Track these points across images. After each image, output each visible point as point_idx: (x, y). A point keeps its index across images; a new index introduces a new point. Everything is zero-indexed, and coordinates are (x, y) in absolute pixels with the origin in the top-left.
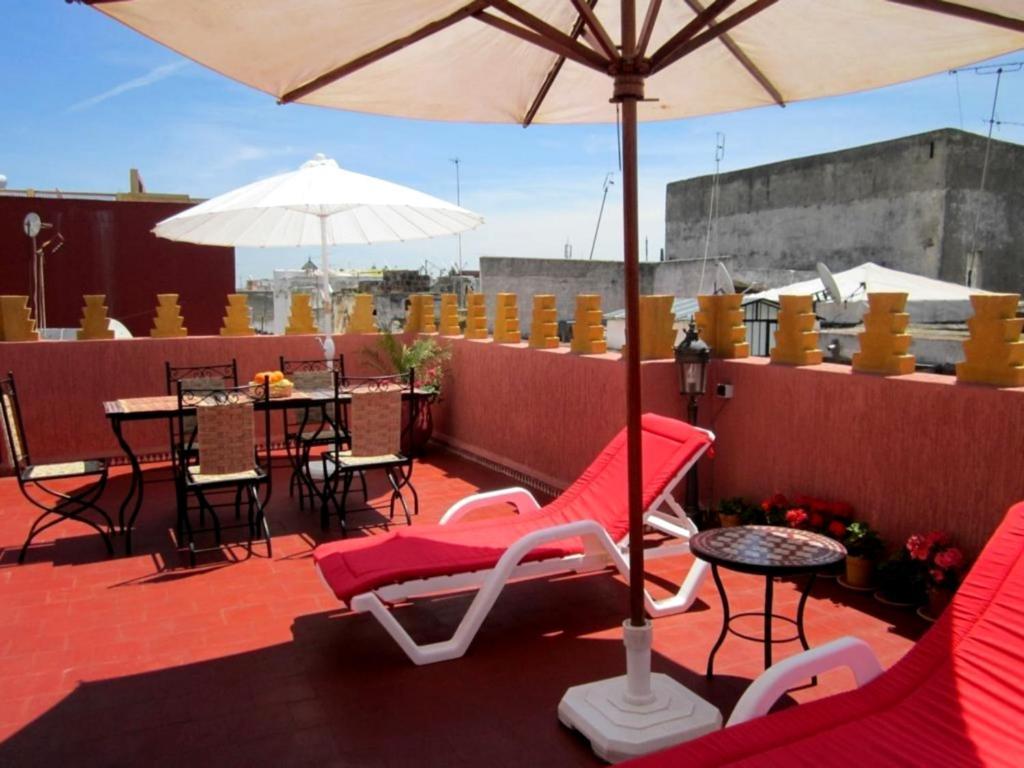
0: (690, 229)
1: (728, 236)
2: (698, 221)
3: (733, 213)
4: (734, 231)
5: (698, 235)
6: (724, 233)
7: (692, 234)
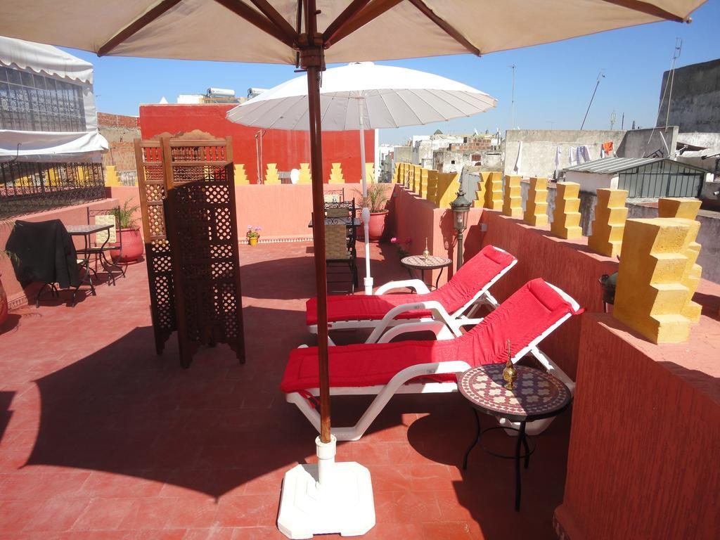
0: (677, 104)
1: (704, 108)
2: (684, 97)
3: (711, 91)
4: (710, 104)
5: (682, 108)
6: (702, 106)
7: (679, 107)
